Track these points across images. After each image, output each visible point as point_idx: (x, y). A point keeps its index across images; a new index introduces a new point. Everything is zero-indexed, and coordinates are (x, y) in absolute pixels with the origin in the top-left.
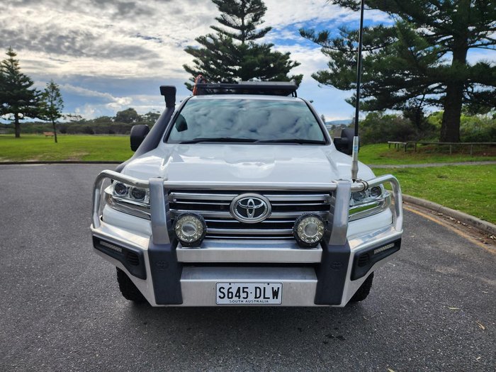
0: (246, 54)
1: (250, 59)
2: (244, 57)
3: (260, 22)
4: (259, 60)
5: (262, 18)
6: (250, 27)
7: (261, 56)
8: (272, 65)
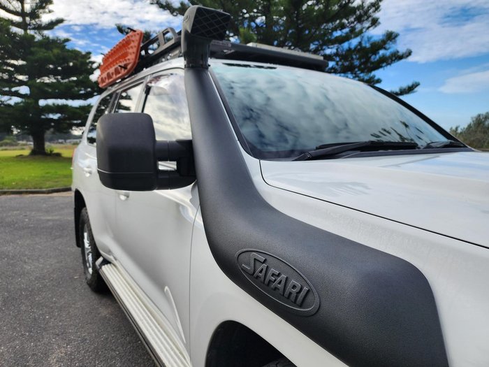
0: (34, 47)
1: (42, 53)
2: (32, 49)
3: (47, 10)
4: (54, 55)
5: (50, 7)
6: (34, 15)
7: (56, 51)
8: (71, 64)
